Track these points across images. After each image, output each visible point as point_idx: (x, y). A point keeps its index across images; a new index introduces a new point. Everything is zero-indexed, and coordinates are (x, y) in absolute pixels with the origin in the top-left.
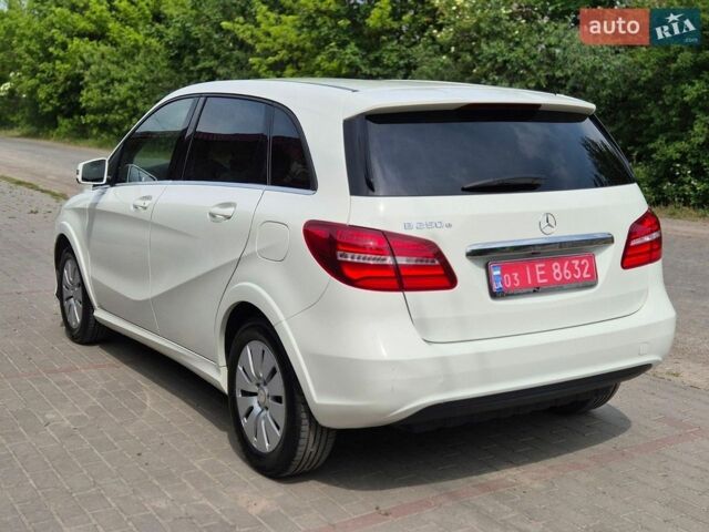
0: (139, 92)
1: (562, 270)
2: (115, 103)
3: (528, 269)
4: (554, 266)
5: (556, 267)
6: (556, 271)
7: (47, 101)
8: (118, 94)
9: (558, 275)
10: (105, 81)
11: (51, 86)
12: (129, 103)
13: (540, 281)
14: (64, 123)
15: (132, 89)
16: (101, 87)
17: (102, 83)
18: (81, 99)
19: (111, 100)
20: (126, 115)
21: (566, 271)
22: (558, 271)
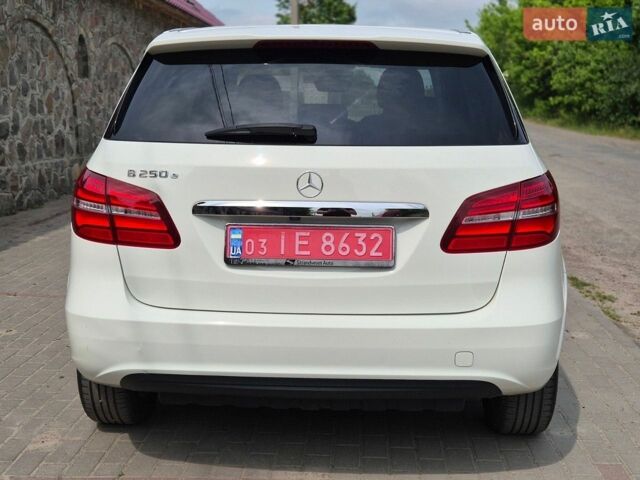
0: (599, 74)
1: (336, 243)
2: (576, 85)
3: (283, 237)
4: (324, 237)
5: (328, 238)
6: (326, 243)
7: (528, 84)
8: (579, 77)
9: (328, 248)
10: (569, 65)
11: (532, 71)
12: (588, 84)
13: (297, 252)
14: (539, 104)
15: (593, 72)
16: (565, 71)
17: (566, 67)
18: (551, 83)
19: (572, 82)
20: (584, 96)
21: (342, 245)
22: (330, 243)
